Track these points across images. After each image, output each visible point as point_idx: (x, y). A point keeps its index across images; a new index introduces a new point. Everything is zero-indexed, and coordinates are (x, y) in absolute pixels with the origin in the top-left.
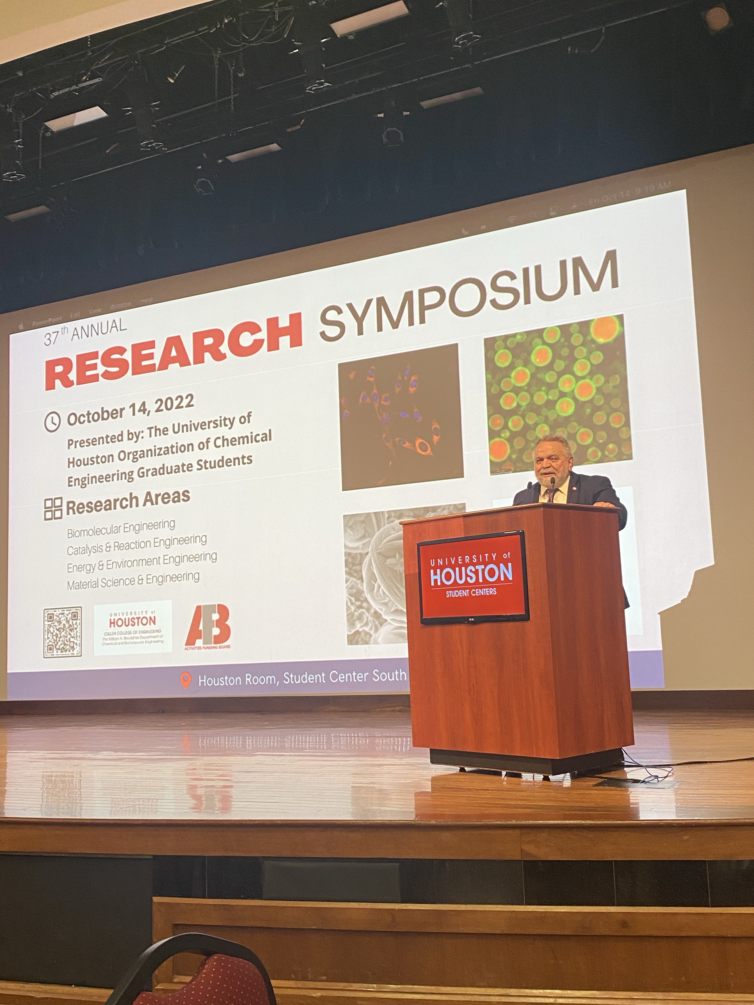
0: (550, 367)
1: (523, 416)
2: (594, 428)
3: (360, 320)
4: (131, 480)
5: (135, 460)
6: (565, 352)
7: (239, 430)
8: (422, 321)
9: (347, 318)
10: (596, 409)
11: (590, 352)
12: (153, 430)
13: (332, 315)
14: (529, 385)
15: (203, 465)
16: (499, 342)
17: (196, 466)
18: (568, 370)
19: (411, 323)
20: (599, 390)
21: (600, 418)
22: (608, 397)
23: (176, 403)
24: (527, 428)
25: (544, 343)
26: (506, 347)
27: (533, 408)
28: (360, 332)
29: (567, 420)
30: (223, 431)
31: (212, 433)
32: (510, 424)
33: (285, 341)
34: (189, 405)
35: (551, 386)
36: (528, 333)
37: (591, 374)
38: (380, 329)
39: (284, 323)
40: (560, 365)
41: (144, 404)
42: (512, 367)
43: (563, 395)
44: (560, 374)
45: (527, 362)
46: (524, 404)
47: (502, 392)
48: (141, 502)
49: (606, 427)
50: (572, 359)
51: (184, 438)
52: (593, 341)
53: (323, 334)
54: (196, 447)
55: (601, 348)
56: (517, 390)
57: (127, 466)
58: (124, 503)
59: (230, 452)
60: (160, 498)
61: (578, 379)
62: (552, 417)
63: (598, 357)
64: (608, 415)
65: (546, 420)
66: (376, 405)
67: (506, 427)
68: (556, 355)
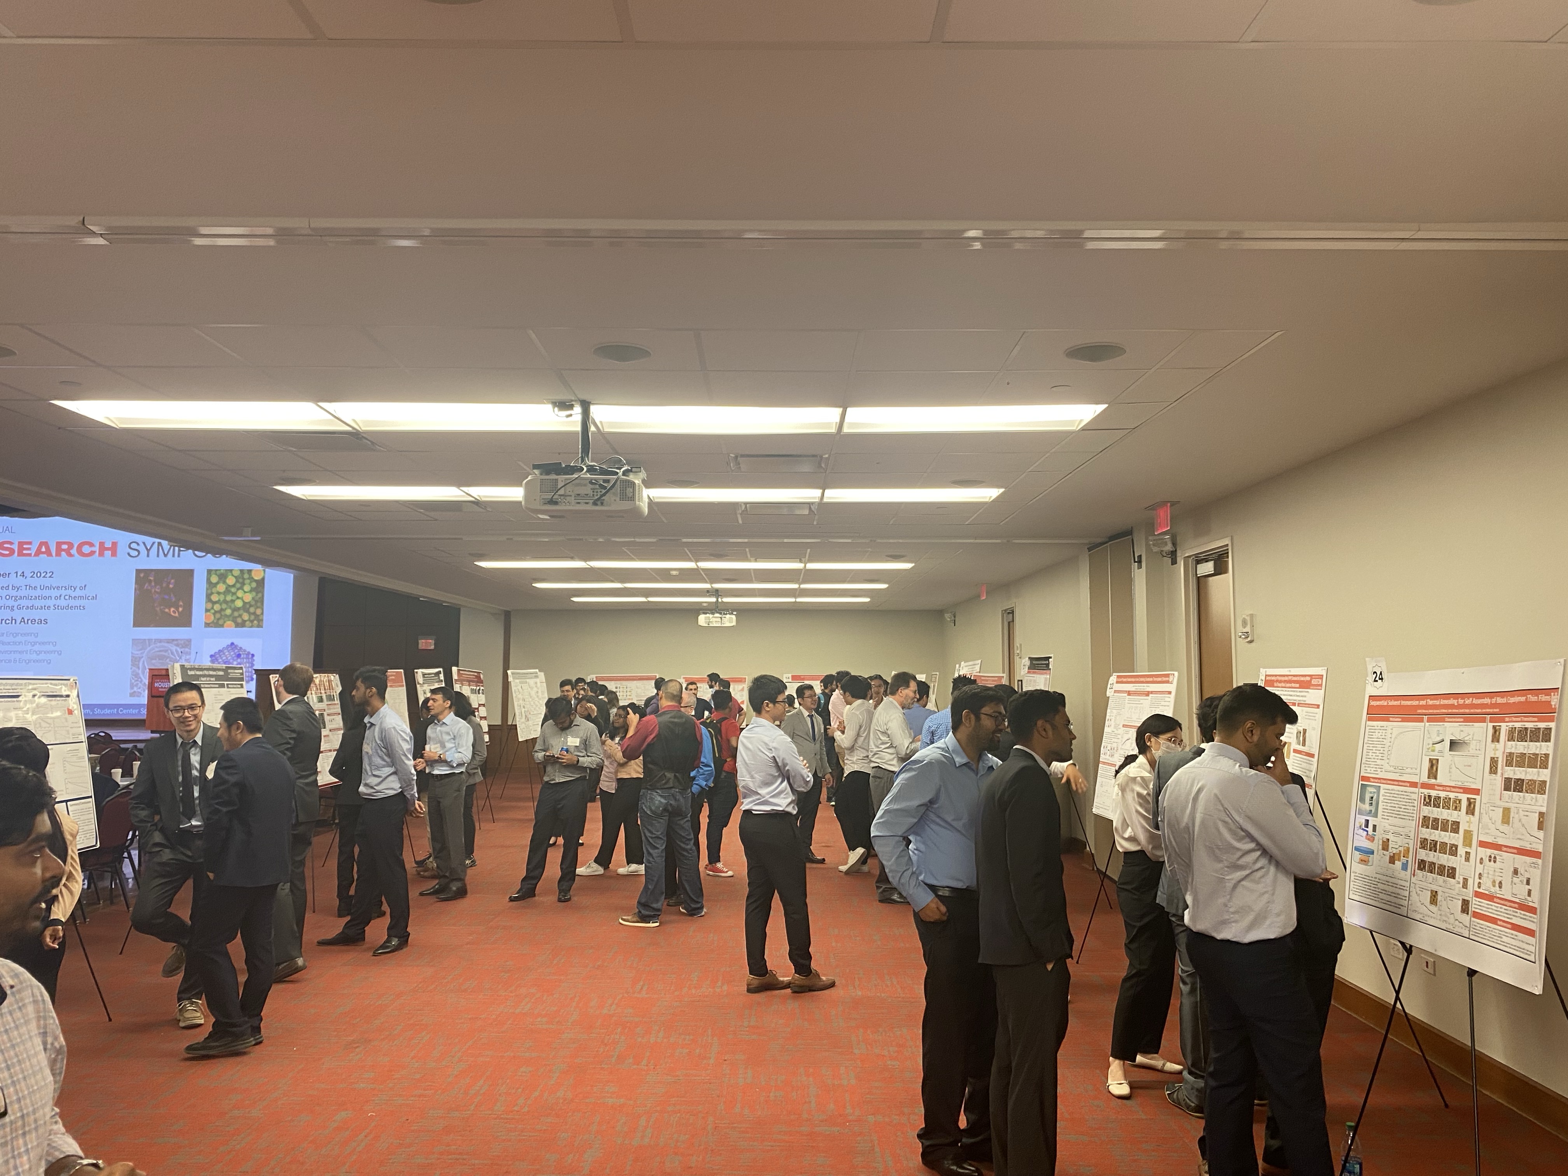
0: (234, 586)
1: (221, 605)
2: (250, 614)
3: (148, 550)
4: (12, 610)
5: (16, 600)
6: (241, 580)
7: (78, 593)
8: (179, 556)
9: (142, 548)
10: (251, 606)
11: (251, 582)
12: (28, 587)
13: (134, 546)
14: (224, 592)
15: (56, 607)
16: (214, 572)
17: (52, 608)
18: (241, 588)
19: (173, 556)
20: (253, 598)
21: (252, 610)
22: (256, 602)
23: (43, 575)
24: (222, 610)
25: (233, 575)
26: (216, 574)
27: (225, 602)
28: (148, 556)
29: (239, 609)
30: (69, 592)
31: (63, 592)
32: (215, 607)
33: (108, 553)
34: (50, 577)
35: (234, 594)
36: (226, 570)
37: (251, 591)
38: (158, 556)
39: (108, 545)
40: (238, 585)
41: (23, 573)
42: (217, 583)
43: (238, 598)
44: (238, 589)
45: (224, 582)
46: (222, 600)
47: (212, 593)
48: (18, 622)
49: (254, 613)
50: (243, 584)
51: (46, 593)
52: (252, 578)
53: (129, 554)
54: (53, 598)
55: (256, 581)
56: (219, 593)
57: (11, 603)
58: (7, 622)
59: (72, 603)
60: (30, 621)
61: (245, 592)
62: (233, 606)
63: (254, 585)
64: (256, 609)
65: (230, 608)
66: (153, 590)
67: (213, 608)
68: (237, 581)
